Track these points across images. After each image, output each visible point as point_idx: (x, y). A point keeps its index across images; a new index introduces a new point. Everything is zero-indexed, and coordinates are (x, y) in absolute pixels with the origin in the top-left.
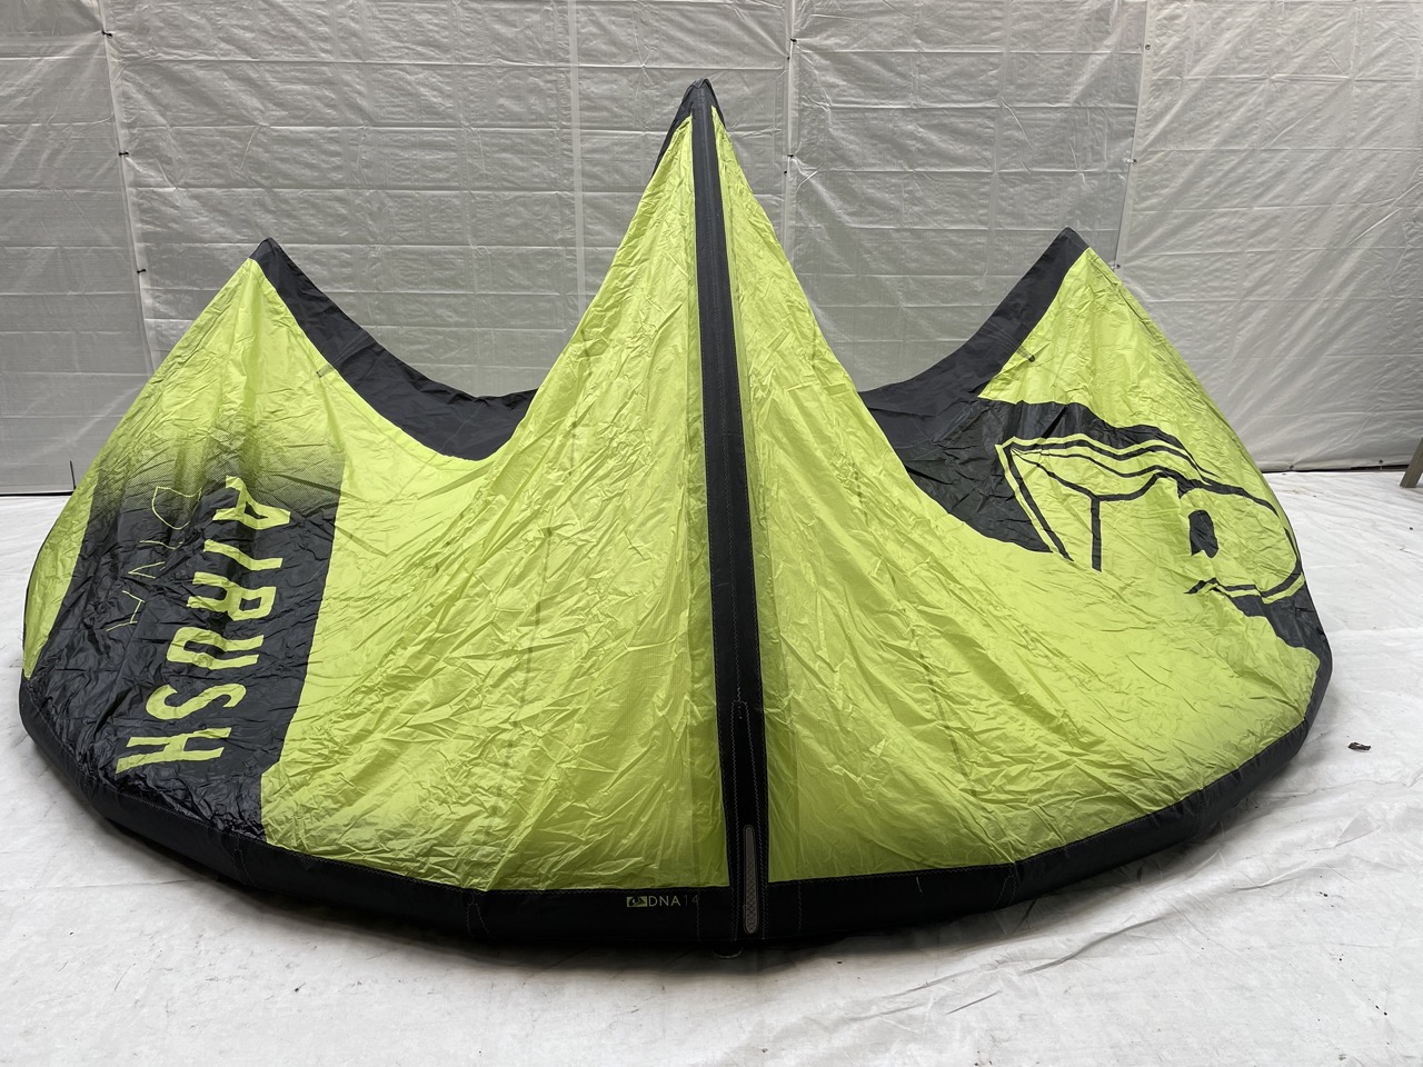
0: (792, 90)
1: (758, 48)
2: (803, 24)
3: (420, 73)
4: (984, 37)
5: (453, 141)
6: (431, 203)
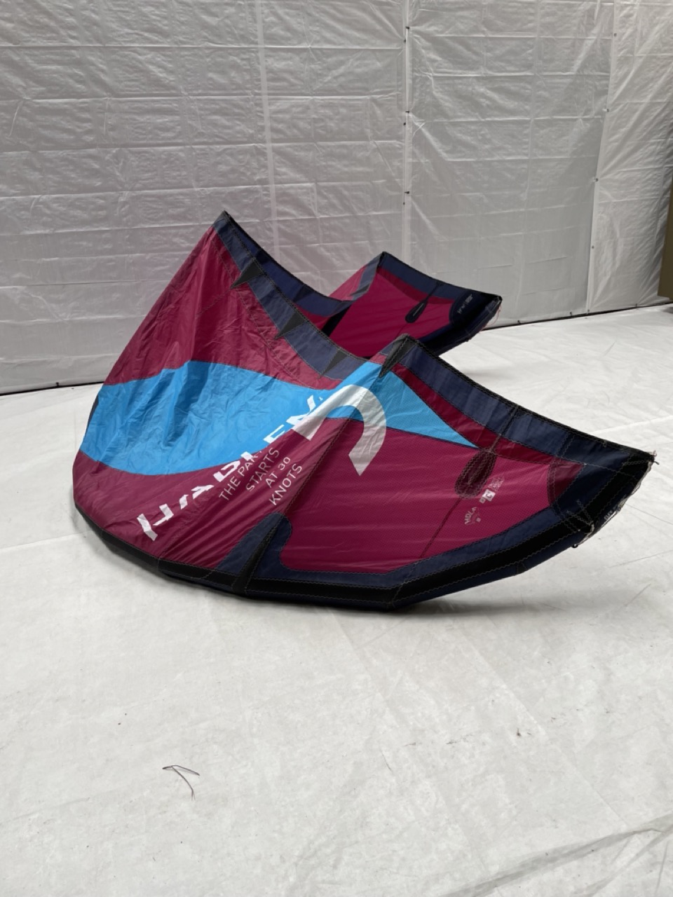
0: (408, 64)
1: (385, 33)
2: (414, 16)
3: (148, 54)
4: (524, 27)
5: (176, 107)
6: (163, 156)
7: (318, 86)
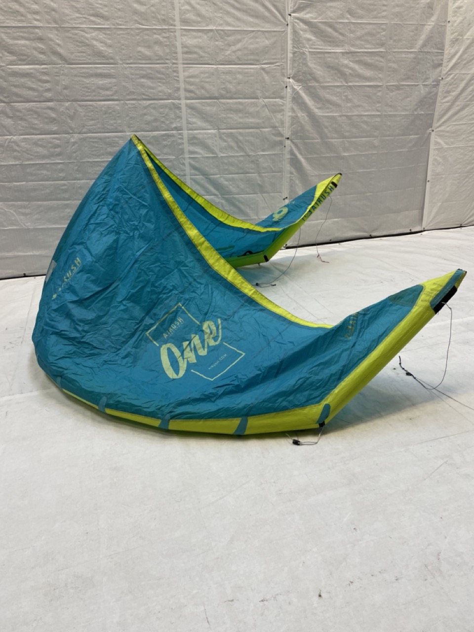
0: (290, 42)
1: (273, 19)
2: (294, 6)
3: (93, 33)
4: (379, 15)
5: (114, 73)
6: (103, 109)
7: (220, 58)
